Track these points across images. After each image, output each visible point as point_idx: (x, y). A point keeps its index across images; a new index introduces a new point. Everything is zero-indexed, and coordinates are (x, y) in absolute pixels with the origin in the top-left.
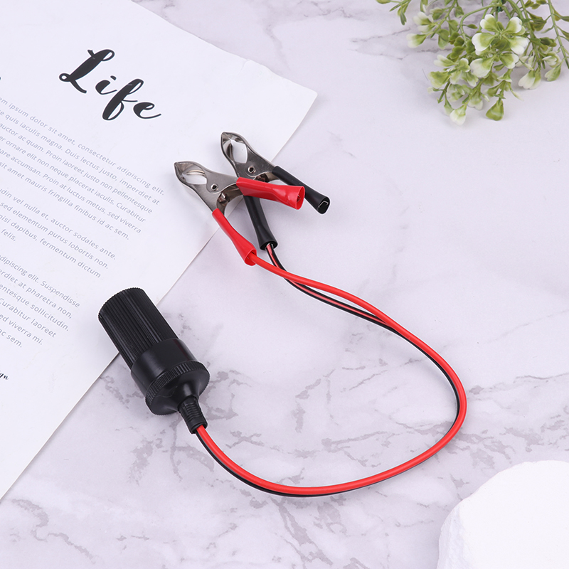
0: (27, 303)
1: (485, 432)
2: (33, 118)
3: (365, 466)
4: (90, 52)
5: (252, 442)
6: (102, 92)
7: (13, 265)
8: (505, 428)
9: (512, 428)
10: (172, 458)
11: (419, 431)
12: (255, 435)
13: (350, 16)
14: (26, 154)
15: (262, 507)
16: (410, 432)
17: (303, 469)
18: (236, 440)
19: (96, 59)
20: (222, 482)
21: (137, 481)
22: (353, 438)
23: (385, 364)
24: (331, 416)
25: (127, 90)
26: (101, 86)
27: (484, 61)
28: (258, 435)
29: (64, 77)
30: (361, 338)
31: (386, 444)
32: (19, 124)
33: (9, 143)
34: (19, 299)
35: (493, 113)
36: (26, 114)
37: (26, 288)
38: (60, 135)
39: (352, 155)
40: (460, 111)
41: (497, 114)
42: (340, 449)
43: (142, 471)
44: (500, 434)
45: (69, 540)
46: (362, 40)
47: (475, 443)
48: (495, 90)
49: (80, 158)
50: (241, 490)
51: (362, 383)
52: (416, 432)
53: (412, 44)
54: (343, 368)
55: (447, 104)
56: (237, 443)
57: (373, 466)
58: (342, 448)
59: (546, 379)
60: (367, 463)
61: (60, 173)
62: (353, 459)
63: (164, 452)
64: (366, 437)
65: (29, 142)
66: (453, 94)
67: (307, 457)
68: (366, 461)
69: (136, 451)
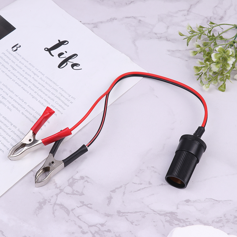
0: (10, 136)
1: (187, 219)
2: (30, 64)
3: (132, 224)
4: (59, 41)
5: (88, 207)
6: (60, 57)
7: (8, 121)
8: (196, 219)
9: (199, 219)
10: (53, 208)
11: (159, 214)
12: (90, 204)
13: (169, 41)
14: (24, 77)
15: (85, 234)
16: (155, 214)
17: (106, 221)
18: (81, 205)
19: (61, 43)
20: (72, 221)
21: (37, 215)
22: (130, 212)
23: (151, 184)
24: (123, 202)
25: (70, 58)
26: (60, 55)
27: (216, 64)
28: (91, 204)
29: (46, 49)
30: (143, 172)
31: (144, 217)
32: (24, 65)
33: (18, 72)
34: (7, 134)
35: (221, 88)
36: (28, 62)
37: (11, 130)
38: (39, 72)
39: (157, 97)
40: (207, 86)
41: (223, 89)
42: (124, 216)
43: (40, 211)
44: (194, 221)
45: (3, 234)
46: (172, 51)
47: (182, 223)
48: (223, 78)
49: (45, 82)
50: (78, 226)
51: (139, 190)
52: (158, 214)
53: (191, 55)
54: (133, 183)
55: (201, 81)
56: (82, 206)
57: (136, 225)
58: (125, 215)
59: (219, 201)
60: (134, 223)
61: (36, 86)
62: (128, 221)
63: (51, 205)
64: (136, 212)
65: (26, 73)
66: (205, 78)
67: (109, 217)
68: (134, 222)
69: (39, 202)
